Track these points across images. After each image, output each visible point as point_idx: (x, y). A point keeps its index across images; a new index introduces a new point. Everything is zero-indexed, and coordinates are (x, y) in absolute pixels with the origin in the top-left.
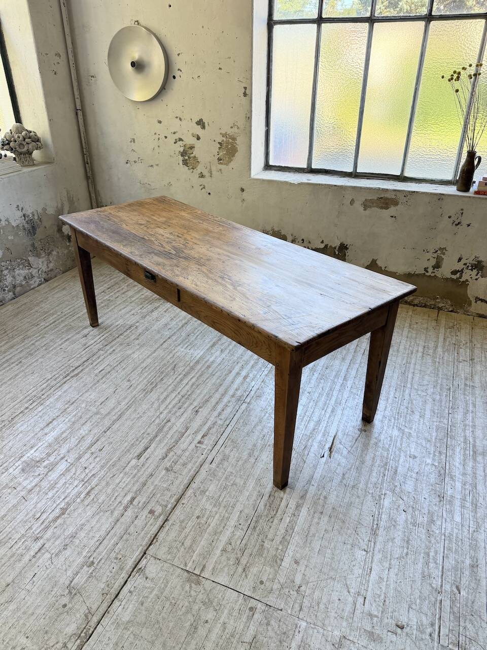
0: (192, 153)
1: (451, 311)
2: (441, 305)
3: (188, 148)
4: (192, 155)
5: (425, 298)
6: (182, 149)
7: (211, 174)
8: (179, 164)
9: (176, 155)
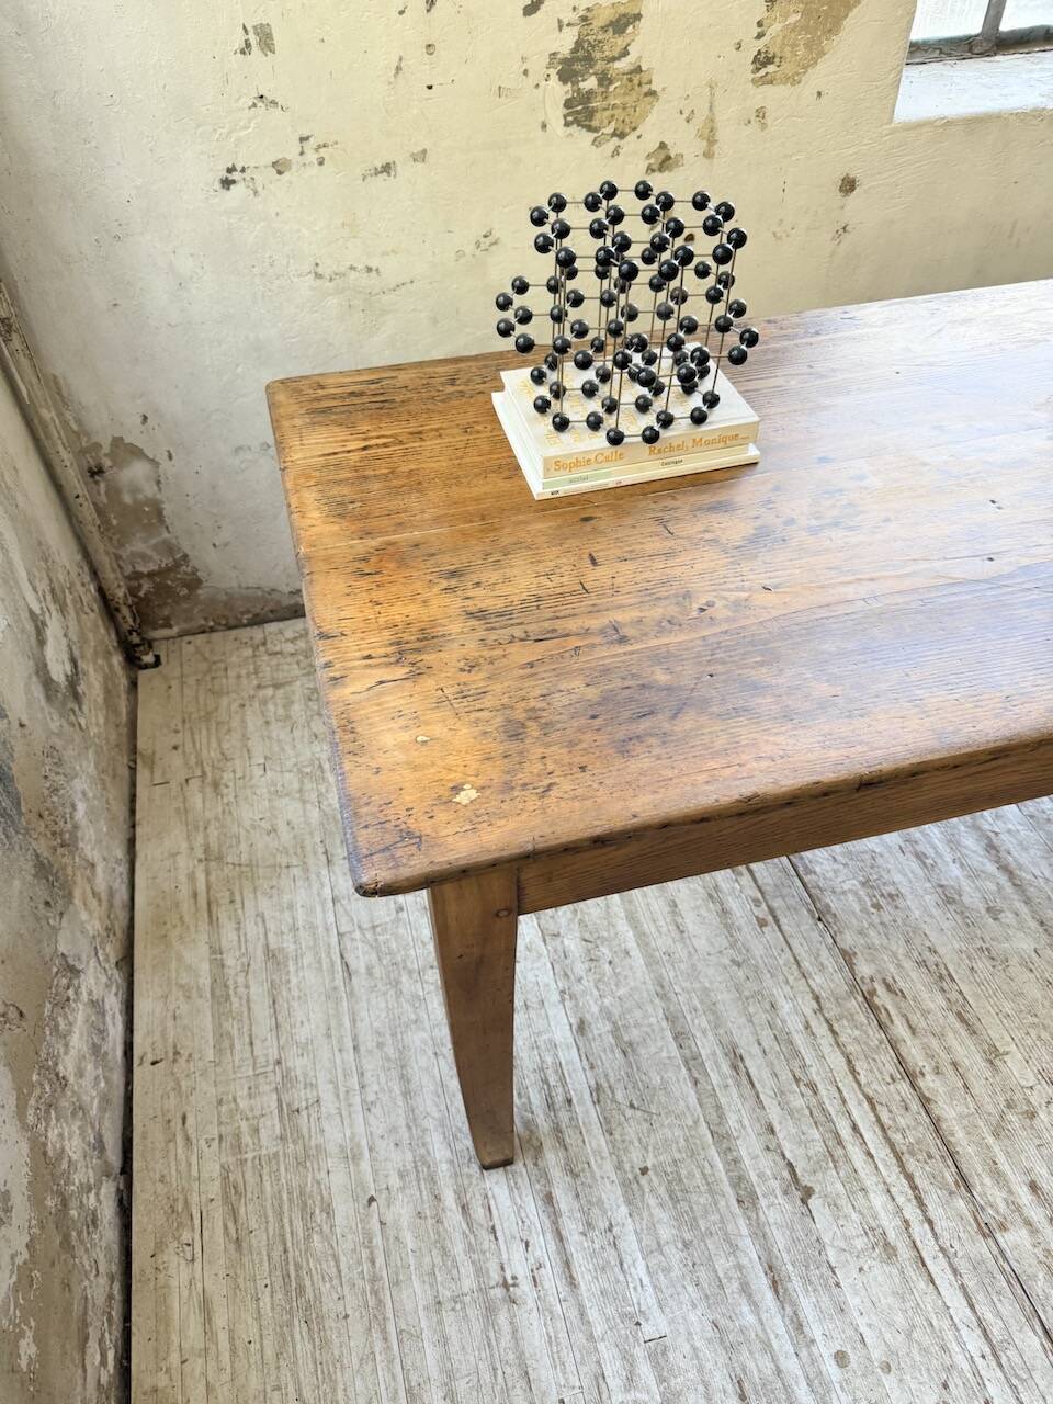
0: (625, 53)
3: (604, 29)
4: (622, 65)
6: (565, 43)
7: (712, 142)
8: (544, 126)
9: (531, 81)
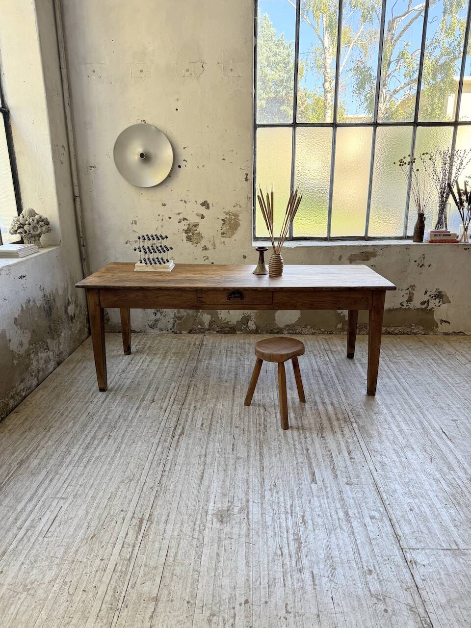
0: (197, 230)
1: (424, 334)
2: (415, 331)
3: (192, 226)
4: (196, 232)
5: (403, 327)
6: (186, 228)
7: (215, 246)
8: (182, 240)
9: (180, 233)
